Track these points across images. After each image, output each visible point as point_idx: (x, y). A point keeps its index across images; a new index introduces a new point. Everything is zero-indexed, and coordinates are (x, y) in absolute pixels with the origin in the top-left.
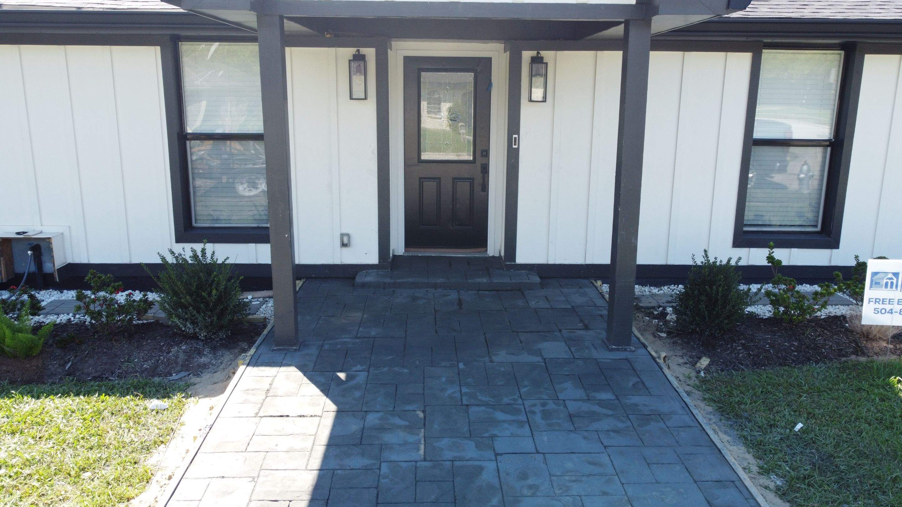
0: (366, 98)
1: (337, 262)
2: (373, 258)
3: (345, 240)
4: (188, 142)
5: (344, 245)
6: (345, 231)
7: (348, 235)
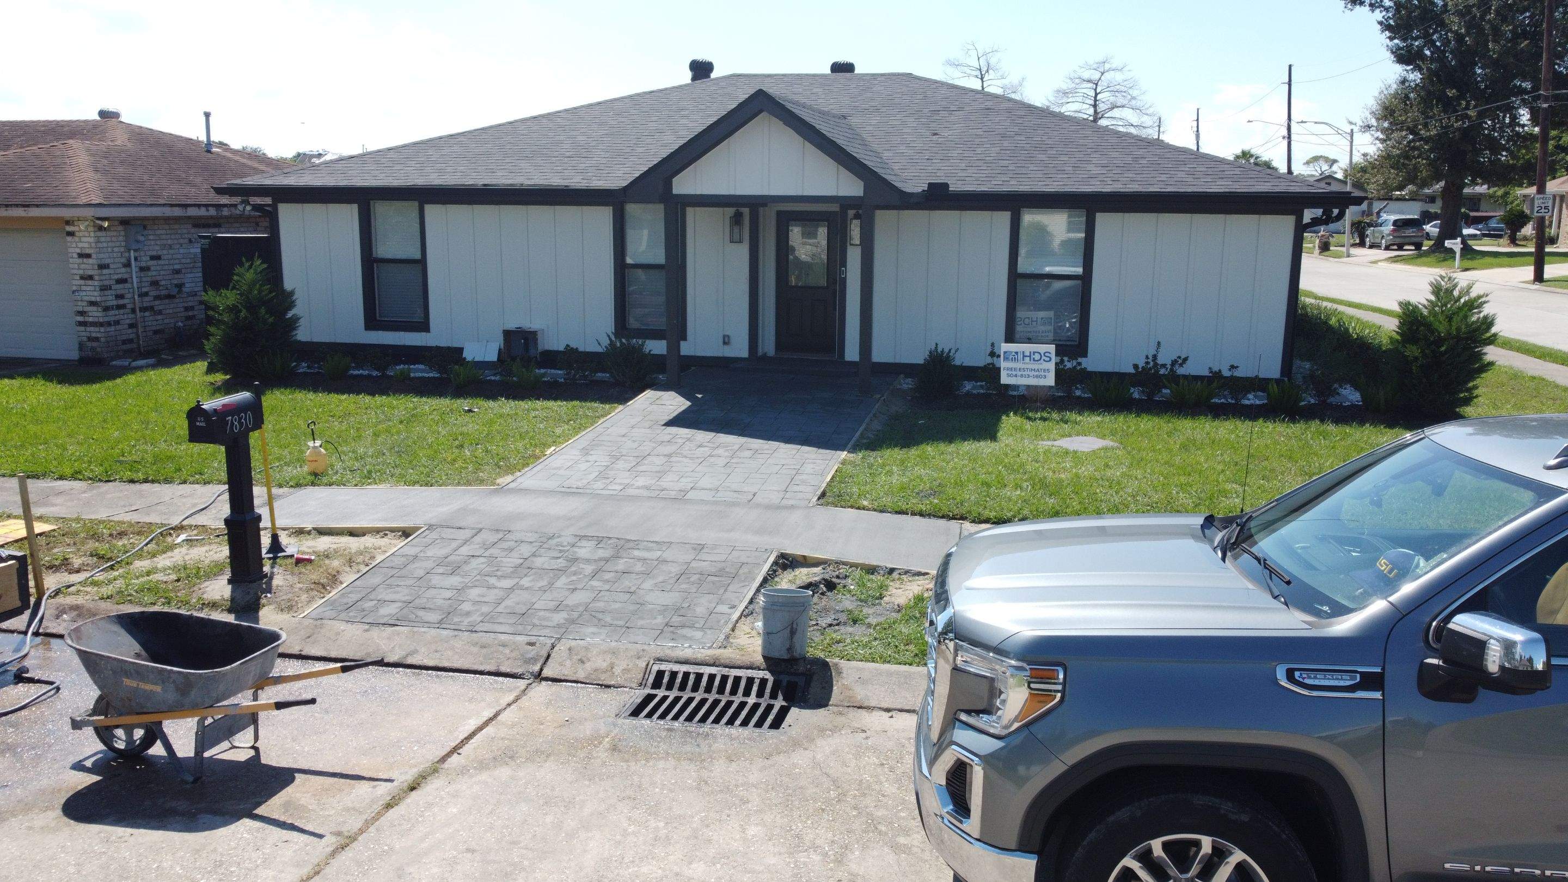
0: (742, 242)
1: (720, 355)
2: (745, 354)
3: (726, 340)
4: (626, 270)
5: (725, 343)
6: (726, 334)
7: (728, 336)
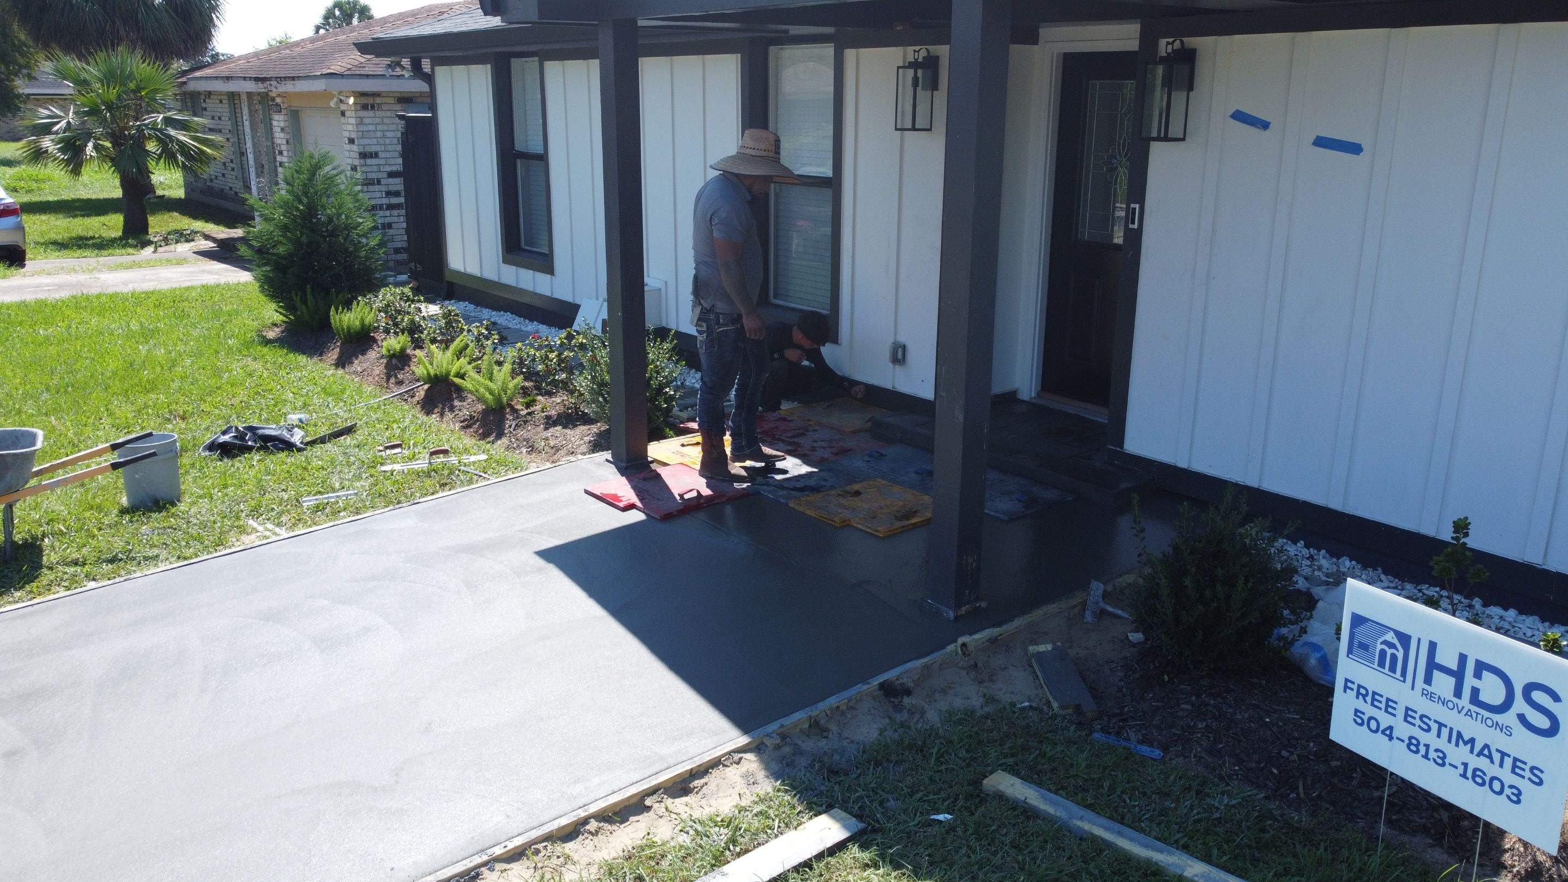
0: (930, 130)
1: (888, 384)
2: (930, 389)
3: (900, 356)
5: (897, 361)
6: (902, 339)
